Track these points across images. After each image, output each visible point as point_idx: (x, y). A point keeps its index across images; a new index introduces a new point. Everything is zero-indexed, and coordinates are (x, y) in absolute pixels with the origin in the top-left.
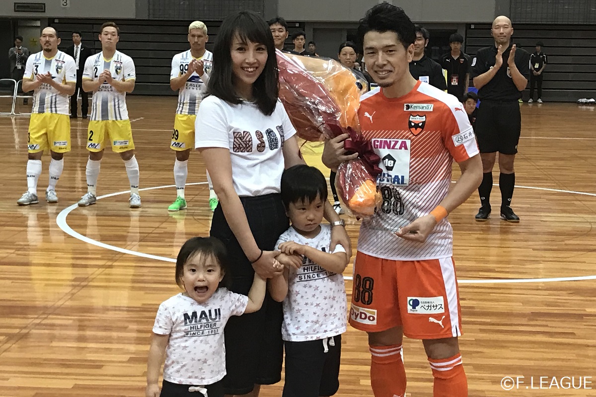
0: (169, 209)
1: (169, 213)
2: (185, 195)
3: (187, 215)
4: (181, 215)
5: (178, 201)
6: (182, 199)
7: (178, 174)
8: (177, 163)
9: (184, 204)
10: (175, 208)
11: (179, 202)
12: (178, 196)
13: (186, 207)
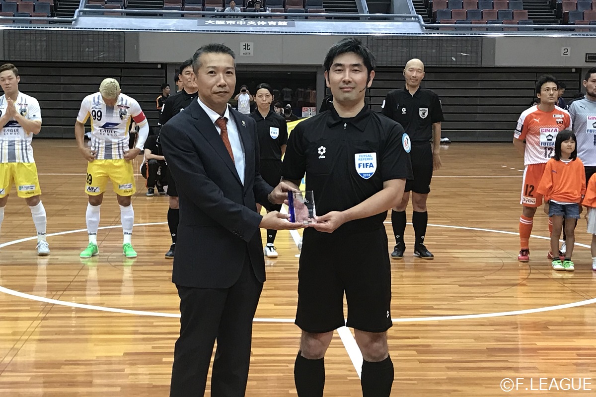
0: (81, 256)
1: (81, 260)
2: (97, 241)
3: (99, 262)
4: (93, 261)
5: (90, 247)
6: (95, 245)
7: (90, 219)
8: (90, 208)
9: (96, 249)
10: (87, 255)
11: (92, 248)
12: (90, 242)
13: (98, 253)
